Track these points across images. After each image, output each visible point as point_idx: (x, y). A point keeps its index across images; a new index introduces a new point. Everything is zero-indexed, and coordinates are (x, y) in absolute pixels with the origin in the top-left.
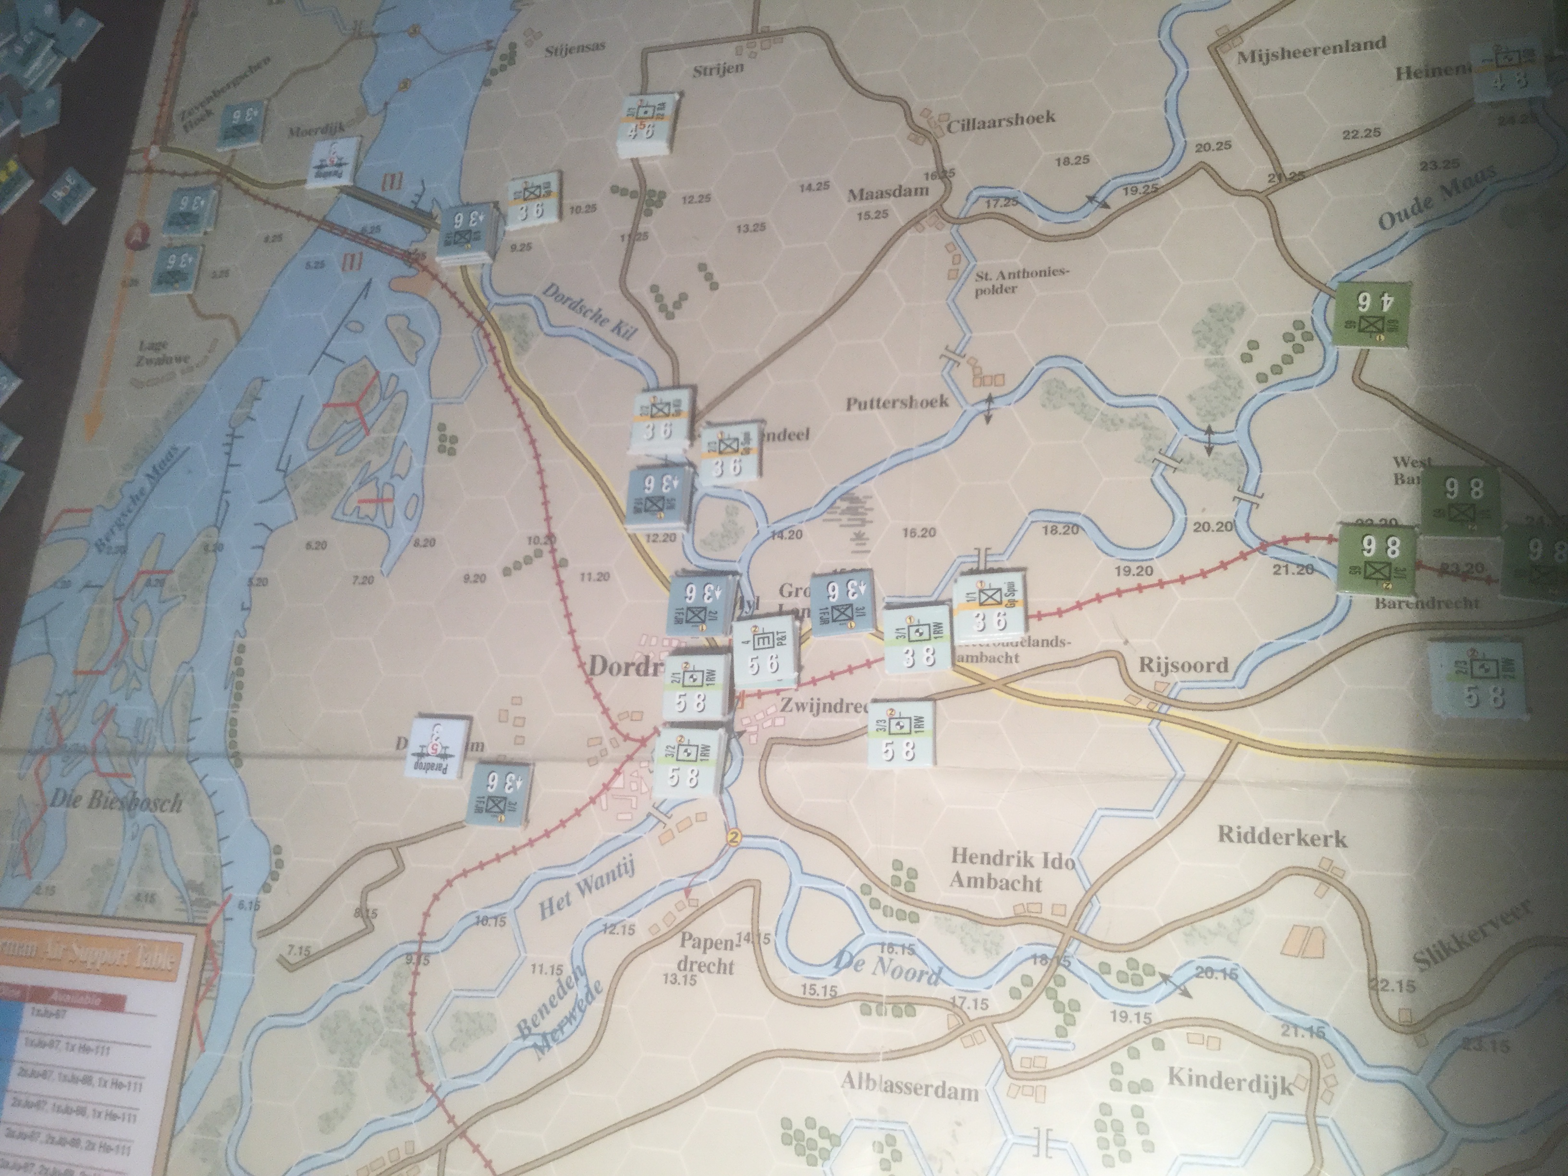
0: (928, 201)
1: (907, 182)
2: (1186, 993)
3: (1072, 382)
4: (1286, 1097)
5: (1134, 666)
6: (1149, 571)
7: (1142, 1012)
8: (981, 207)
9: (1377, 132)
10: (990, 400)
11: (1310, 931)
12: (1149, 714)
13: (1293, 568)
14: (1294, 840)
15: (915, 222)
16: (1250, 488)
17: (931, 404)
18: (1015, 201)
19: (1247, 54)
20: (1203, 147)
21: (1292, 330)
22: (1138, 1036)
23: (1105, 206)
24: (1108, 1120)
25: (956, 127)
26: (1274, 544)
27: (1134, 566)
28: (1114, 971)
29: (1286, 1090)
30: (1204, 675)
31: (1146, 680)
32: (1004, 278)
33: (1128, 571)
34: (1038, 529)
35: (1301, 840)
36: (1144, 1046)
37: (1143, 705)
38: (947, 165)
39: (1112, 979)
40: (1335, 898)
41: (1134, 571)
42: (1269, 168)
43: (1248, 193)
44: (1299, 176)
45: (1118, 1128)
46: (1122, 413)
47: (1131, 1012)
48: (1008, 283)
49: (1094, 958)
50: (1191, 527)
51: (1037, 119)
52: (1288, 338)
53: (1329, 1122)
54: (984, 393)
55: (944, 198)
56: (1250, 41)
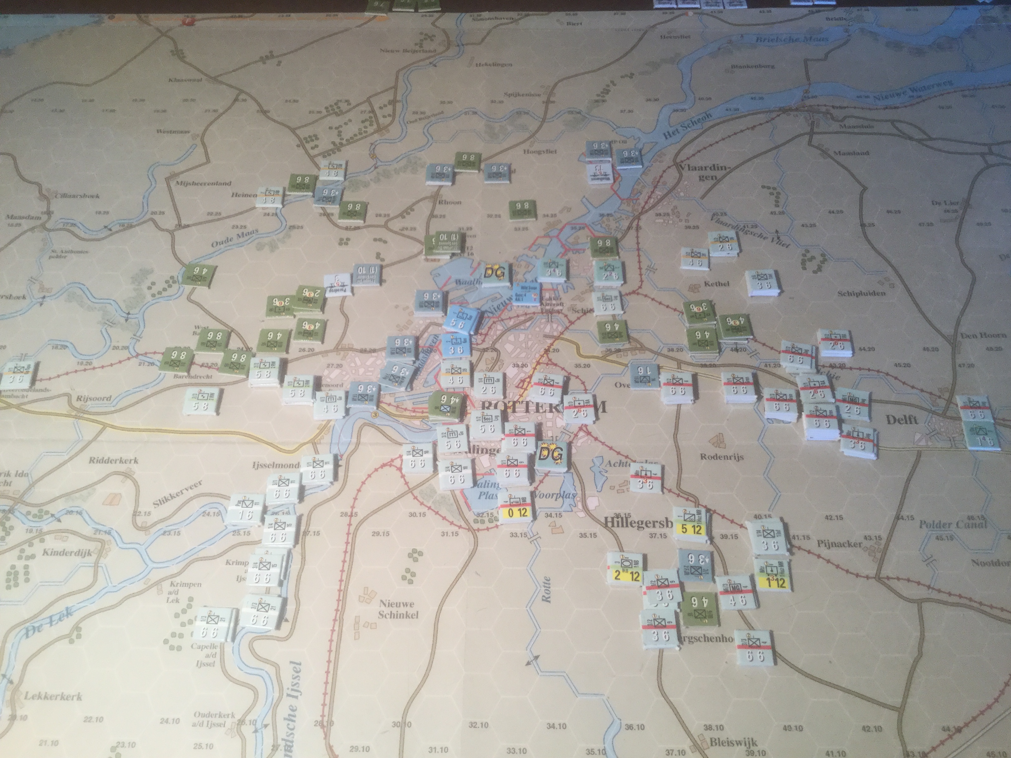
0: (39, 222)
1: (33, 214)
2: (59, 521)
3: (79, 292)
4: (89, 557)
5: (74, 398)
6: (90, 364)
7: (39, 528)
8: (61, 226)
9: (220, 214)
10: (44, 297)
11: (116, 495)
12: (76, 417)
13: (146, 364)
14: (118, 462)
15: (32, 229)
16: (138, 334)
17: (18, 298)
18: (74, 225)
19: (180, 181)
20: (154, 213)
21: (169, 279)
22: (34, 538)
23: (110, 230)
24: (13, 571)
25: (59, 196)
26: (142, 355)
27: (85, 362)
28: (32, 513)
29: (89, 554)
30: (101, 402)
31: (77, 404)
32: (62, 252)
33: (82, 364)
34: (50, 347)
35: (121, 461)
36: (36, 542)
37: (74, 413)
38: (51, 209)
39: (30, 517)
40: (129, 482)
41: (84, 363)
42: (176, 222)
43: (167, 230)
44: (188, 226)
45: (16, 573)
46: (96, 305)
47: (34, 529)
48: (63, 255)
49: (24, 509)
50: (111, 348)
51: (92, 197)
52: (167, 282)
53: (103, 565)
54: (42, 295)
55: (46, 222)
56: (181, 178)
